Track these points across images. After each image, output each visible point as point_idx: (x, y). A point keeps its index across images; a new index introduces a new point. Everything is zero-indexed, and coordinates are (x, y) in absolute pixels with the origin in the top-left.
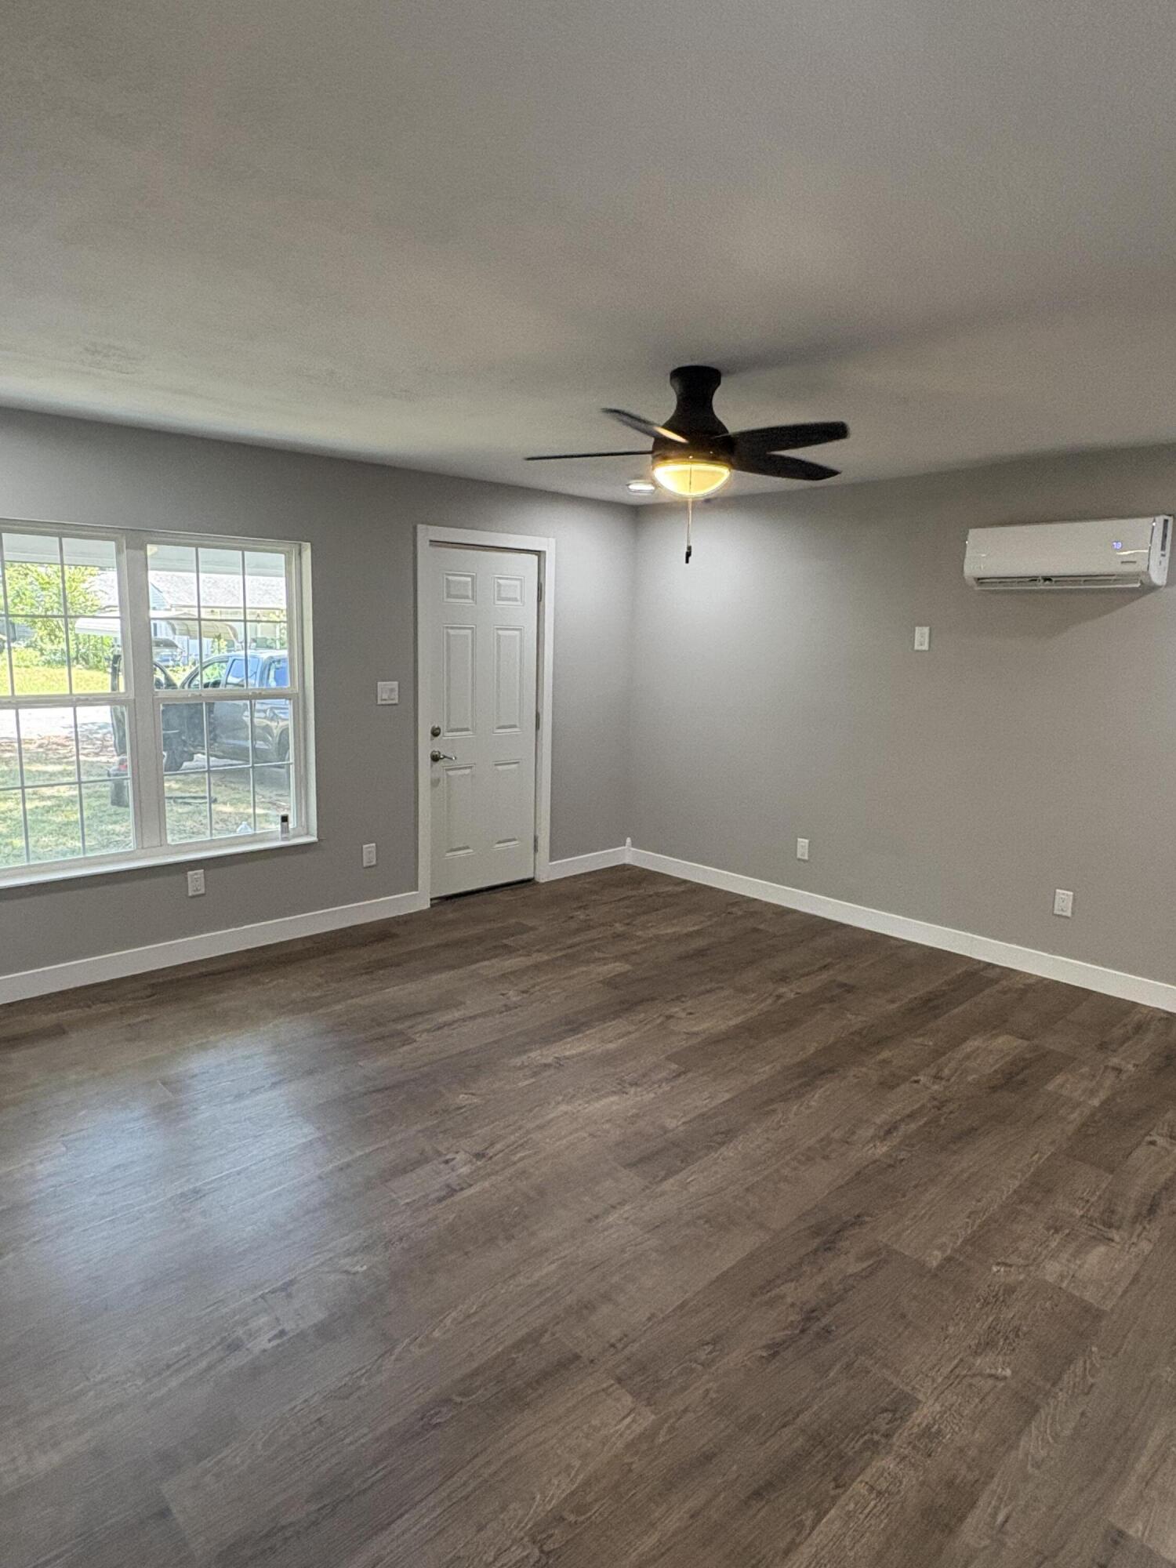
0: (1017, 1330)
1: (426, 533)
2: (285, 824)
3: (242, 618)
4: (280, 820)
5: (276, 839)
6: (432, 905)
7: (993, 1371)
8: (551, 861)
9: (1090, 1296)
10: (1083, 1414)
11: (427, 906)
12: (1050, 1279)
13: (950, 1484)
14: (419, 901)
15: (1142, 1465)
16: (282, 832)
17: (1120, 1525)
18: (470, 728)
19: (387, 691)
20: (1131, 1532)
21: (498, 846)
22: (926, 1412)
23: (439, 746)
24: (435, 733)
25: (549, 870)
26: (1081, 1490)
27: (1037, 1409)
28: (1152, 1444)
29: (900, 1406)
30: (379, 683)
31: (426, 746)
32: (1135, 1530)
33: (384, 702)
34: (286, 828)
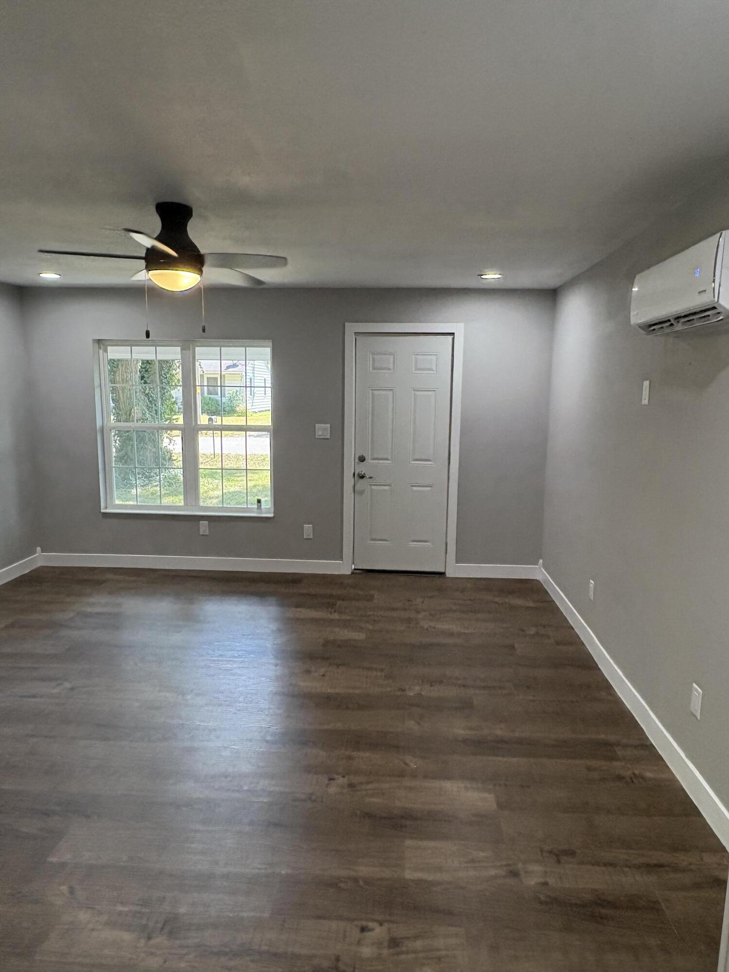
1: (351, 328)
2: (259, 504)
3: (245, 385)
4: (256, 502)
5: (254, 512)
6: (352, 573)
8: (457, 562)
11: (350, 573)
14: (343, 567)
16: (257, 509)
18: (389, 458)
19: (322, 430)
21: (411, 543)
23: (362, 468)
24: (362, 459)
25: (456, 570)
30: (317, 425)
31: (350, 466)
33: (319, 437)
34: (259, 507)
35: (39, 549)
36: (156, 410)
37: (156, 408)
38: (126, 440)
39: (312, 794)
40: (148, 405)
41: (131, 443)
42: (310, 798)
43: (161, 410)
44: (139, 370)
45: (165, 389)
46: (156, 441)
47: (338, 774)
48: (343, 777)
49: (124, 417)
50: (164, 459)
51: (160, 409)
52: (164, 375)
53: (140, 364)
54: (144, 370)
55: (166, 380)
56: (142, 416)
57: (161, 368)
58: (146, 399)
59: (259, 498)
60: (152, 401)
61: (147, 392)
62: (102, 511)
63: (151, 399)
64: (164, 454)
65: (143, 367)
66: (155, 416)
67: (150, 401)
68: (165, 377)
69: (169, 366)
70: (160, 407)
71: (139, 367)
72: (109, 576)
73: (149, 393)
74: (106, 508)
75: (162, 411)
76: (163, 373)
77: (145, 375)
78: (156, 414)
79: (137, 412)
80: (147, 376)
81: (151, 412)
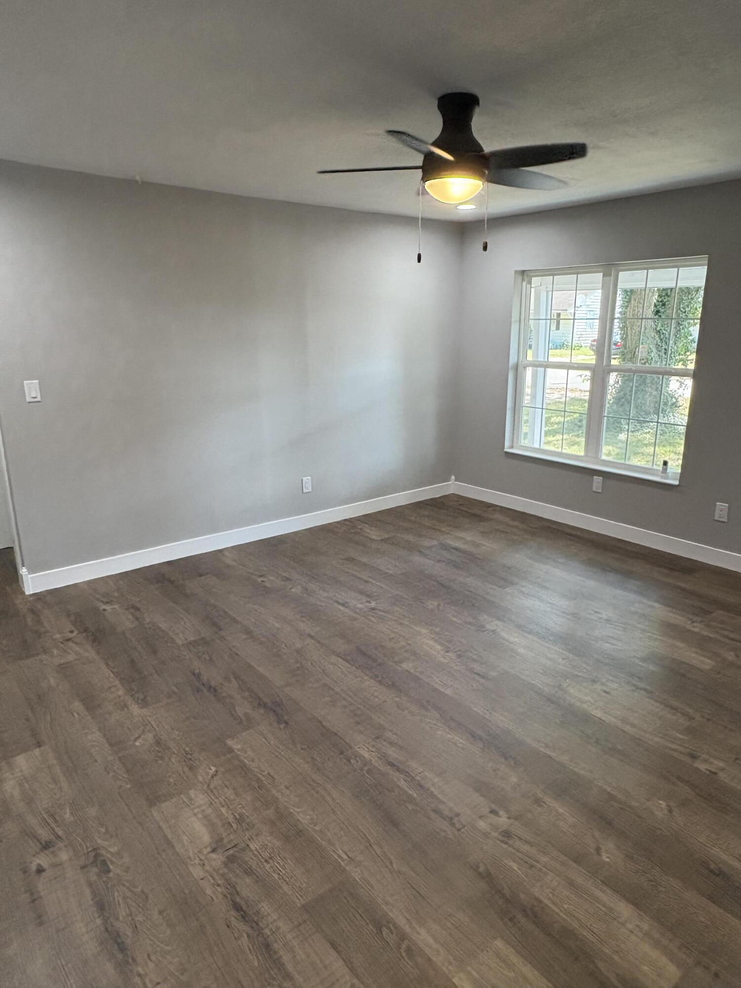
0: (162, 758)
2: (665, 467)
4: (662, 464)
5: (658, 476)
7: (142, 738)
9: (167, 807)
10: (96, 761)
12: (192, 793)
13: (99, 706)
15: (58, 770)
16: (662, 472)
17: (42, 748)
20: (38, 750)
22: (135, 709)
26: (65, 742)
27: (111, 745)
28: (62, 778)
29: (144, 703)
32: (37, 752)
34: (665, 470)
35: (453, 477)
36: (665, 349)
37: (666, 347)
38: (628, 380)
39: (458, 815)
40: (657, 344)
41: (631, 384)
42: (451, 819)
43: (671, 350)
44: (653, 304)
45: (681, 325)
46: (659, 384)
47: (507, 811)
48: (509, 818)
49: (628, 356)
50: (666, 404)
51: (670, 348)
52: (682, 309)
53: (656, 297)
54: (661, 304)
55: (684, 314)
56: (647, 355)
57: (681, 300)
58: (657, 336)
59: (666, 459)
60: (664, 340)
61: (658, 329)
62: (506, 450)
63: (662, 336)
64: (667, 399)
65: (660, 300)
66: (664, 355)
67: (661, 339)
68: (684, 311)
69: (691, 298)
70: (670, 345)
71: (655, 301)
72: (498, 516)
73: (661, 330)
74: (512, 447)
75: (673, 350)
76: (682, 306)
77: (660, 309)
78: (665, 353)
79: (642, 352)
80: (663, 310)
81: (660, 351)
